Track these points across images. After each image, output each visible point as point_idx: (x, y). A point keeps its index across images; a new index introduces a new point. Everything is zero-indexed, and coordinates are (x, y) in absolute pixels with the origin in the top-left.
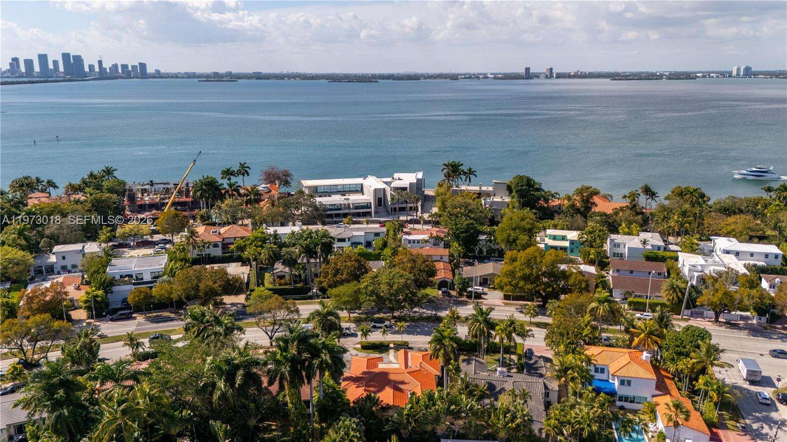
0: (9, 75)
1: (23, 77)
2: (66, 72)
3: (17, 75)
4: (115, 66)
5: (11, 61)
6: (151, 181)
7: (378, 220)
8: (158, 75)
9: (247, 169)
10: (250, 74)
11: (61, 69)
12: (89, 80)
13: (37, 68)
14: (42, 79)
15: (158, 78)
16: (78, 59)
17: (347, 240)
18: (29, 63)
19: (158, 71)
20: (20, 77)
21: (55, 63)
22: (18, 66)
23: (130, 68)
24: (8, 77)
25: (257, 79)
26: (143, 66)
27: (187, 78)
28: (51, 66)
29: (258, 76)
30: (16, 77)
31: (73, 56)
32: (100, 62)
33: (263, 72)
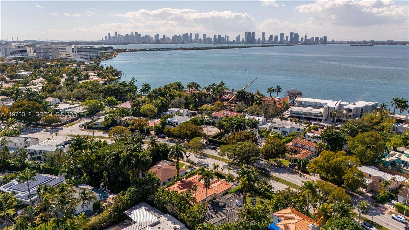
0: (267, 42)
1: (273, 43)
2: (290, 41)
3: (271, 43)
4: (313, 38)
5: (270, 36)
6: (233, 90)
7: (317, 123)
8: (333, 42)
9: (280, 89)
10: (385, 42)
11: (289, 40)
12: (297, 45)
13: (279, 40)
14: (281, 45)
15: (333, 44)
16: (297, 35)
17: (278, 129)
18: (276, 37)
19: (333, 41)
20: (272, 43)
21: (287, 37)
22: (272, 39)
23: (320, 39)
24: (267, 43)
25: (388, 44)
26: (325, 38)
27: (347, 44)
28: (285, 39)
29: (390, 43)
30: (270, 44)
31: (295, 34)
32: (306, 37)
33: (394, 41)
